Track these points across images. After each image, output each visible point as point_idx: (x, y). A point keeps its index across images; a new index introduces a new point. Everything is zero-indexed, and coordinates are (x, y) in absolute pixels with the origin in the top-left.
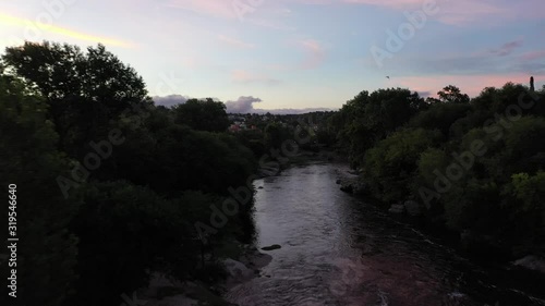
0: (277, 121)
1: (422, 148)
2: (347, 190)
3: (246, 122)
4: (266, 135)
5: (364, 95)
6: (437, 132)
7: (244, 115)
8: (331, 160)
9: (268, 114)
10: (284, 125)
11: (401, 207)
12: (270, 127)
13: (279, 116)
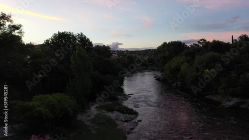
0: (130, 54)
1: (183, 63)
2: (158, 79)
3: (118, 54)
4: (126, 60)
5: (165, 43)
6: (189, 58)
7: (116, 51)
8: (153, 70)
9: (127, 51)
10: (134, 55)
11: (175, 84)
12: (128, 56)
13: (131, 51)
